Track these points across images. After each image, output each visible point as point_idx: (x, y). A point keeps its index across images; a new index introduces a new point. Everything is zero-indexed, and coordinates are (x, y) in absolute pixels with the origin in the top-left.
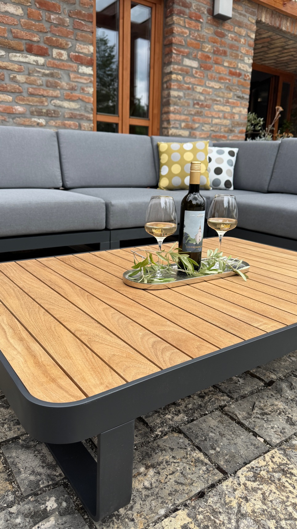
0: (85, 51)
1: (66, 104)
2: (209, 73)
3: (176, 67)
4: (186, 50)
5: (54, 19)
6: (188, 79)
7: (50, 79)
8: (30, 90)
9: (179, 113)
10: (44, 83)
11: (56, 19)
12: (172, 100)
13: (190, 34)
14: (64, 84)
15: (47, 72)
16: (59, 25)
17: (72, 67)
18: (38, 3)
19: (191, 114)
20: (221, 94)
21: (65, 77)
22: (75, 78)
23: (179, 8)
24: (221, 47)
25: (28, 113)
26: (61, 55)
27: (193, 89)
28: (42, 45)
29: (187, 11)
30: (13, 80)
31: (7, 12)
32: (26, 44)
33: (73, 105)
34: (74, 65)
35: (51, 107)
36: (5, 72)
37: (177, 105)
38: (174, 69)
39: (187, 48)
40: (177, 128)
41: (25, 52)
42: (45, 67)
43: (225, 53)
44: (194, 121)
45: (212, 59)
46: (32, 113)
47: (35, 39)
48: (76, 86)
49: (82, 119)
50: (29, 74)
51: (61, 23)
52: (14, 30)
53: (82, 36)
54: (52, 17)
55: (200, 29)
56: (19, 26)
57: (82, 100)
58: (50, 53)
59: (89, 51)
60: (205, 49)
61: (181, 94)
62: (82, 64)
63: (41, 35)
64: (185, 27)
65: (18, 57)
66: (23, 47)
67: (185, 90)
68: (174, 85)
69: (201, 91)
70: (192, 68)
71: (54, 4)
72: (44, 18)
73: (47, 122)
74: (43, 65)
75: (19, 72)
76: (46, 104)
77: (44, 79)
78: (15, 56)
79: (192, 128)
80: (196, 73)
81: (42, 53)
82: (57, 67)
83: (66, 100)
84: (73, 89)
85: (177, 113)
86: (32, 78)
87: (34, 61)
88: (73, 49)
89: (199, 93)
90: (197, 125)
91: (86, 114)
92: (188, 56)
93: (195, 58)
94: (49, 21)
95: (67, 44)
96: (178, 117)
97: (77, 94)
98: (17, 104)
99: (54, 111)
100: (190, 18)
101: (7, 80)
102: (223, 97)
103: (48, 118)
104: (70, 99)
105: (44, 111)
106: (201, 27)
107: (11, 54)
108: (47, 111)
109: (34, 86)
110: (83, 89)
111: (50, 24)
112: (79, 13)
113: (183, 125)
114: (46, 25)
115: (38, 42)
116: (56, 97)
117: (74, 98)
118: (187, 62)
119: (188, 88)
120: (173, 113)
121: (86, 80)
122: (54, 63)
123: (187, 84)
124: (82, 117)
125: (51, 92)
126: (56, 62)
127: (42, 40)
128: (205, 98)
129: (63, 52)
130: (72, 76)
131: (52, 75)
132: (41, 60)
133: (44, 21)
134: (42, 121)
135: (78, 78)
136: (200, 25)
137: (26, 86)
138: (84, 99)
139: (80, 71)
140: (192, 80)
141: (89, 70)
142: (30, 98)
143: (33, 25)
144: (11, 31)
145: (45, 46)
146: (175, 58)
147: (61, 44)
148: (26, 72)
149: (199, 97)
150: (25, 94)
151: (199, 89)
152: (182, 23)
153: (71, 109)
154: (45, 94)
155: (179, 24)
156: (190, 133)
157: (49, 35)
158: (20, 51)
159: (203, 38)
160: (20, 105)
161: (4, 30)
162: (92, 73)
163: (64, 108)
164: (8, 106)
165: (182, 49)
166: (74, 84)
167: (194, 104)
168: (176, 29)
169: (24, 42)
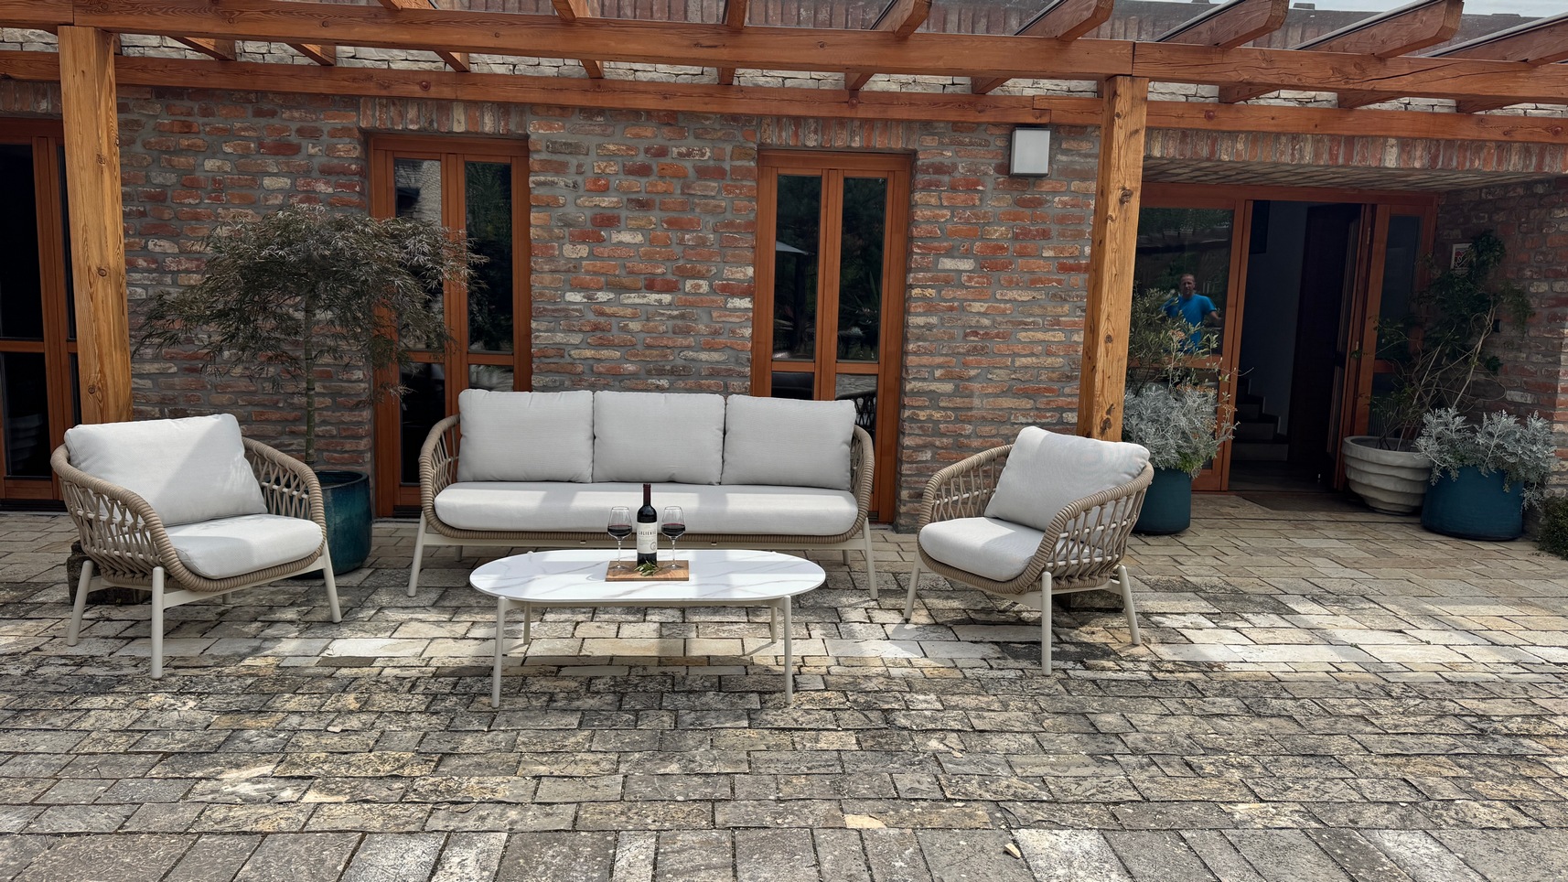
0: (740, 276)
1: (704, 356)
2: (1003, 276)
3: (921, 275)
4: (945, 244)
5: (689, 240)
6: (948, 293)
7: (680, 322)
8: (648, 341)
9: (931, 354)
10: (670, 330)
11: (692, 239)
12: (912, 332)
13: (953, 216)
14: (701, 327)
15: (676, 313)
16: (697, 245)
17: (716, 302)
18: (666, 222)
19: (959, 353)
20: (1037, 311)
21: (705, 318)
22: (720, 317)
23: (927, 177)
24: (1033, 225)
25: (643, 372)
26: (700, 286)
27: (963, 309)
28: (670, 277)
29: (946, 178)
30: (625, 329)
31: (620, 243)
32: (645, 279)
33: (715, 356)
34: (719, 299)
35: (680, 362)
36: (613, 320)
37: (925, 340)
38: (918, 279)
39: (946, 241)
40: (924, 379)
41: (644, 290)
42: (673, 307)
43: (1045, 235)
44: (965, 365)
45: (1011, 249)
46: (649, 373)
47: (659, 271)
48: (721, 328)
49: (731, 376)
50: (648, 319)
51: (702, 242)
52: (628, 264)
53: (734, 256)
54: (687, 237)
55: (977, 202)
56: (637, 258)
57: (732, 349)
58: (681, 287)
59: (745, 275)
60: (992, 235)
61: (934, 320)
62: (733, 295)
63: (668, 264)
64: (942, 206)
65: (633, 299)
66: (641, 284)
67: (943, 311)
68: (916, 307)
69: (982, 310)
70: (960, 272)
71: (690, 219)
72: (674, 240)
73: (671, 384)
74: (670, 304)
75: (633, 318)
76: (671, 358)
77: (670, 323)
78: (629, 297)
79: (961, 378)
80: (970, 279)
81: (669, 288)
82: (692, 305)
83: (704, 350)
84: (716, 333)
85: (925, 354)
86: (651, 324)
87: (656, 301)
88: (718, 275)
89: (979, 313)
90: (973, 373)
91: (737, 369)
92: (950, 253)
93: (966, 255)
94: (681, 242)
95: (709, 271)
96: (925, 360)
97: (722, 340)
98: (628, 361)
99: (684, 367)
100: (953, 188)
101: (615, 330)
102: (1043, 316)
103: (673, 377)
104: (712, 349)
105: (668, 368)
106: (981, 200)
107: (622, 296)
108: (672, 369)
109: (654, 335)
110: (733, 332)
111: (682, 247)
112: (730, 225)
113: (938, 373)
114: (678, 250)
115: (664, 274)
116: (688, 348)
117: (716, 346)
118: (947, 264)
119: (951, 309)
120: (915, 353)
121: (738, 317)
122: (686, 300)
123: (946, 301)
124: (730, 373)
125: (681, 341)
126: (690, 298)
127: (670, 271)
128: (994, 322)
129: (701, 282)
130: (715, 314)
131: (682, 316)
132: (667, 298)
133: (674, 245)
134: (664, 382)
135: (726, 316)
136: (977, 196)
137: (642, 335)
138: (735, 346)
139: (729, 305)
140: (960, 293)
141: (745, 303)
142: (647, 352)
143: (658, 253)
144: (625, 266)
145: (674, 279)
146: (919, 260)
147: (699, 271)
148: (644, 317)
149: (978, 321)
150: (639, 347)
151: (978, 307)
152: (933, 201)
153: (712, 363)
154: (670, 344)
155: (928, 205)
156: (957, 386)
157: (681, 262)
158: (636, 290)
159: (984, 217)
160: (632, 362)
161: (615, 266)
162: (750, 306)
163: (701, 361)
164: (613, 365)
165: (936, 244)
166: (717, 326)
167: (966, 335)
168: (920, 214)
169: (642, 277)
